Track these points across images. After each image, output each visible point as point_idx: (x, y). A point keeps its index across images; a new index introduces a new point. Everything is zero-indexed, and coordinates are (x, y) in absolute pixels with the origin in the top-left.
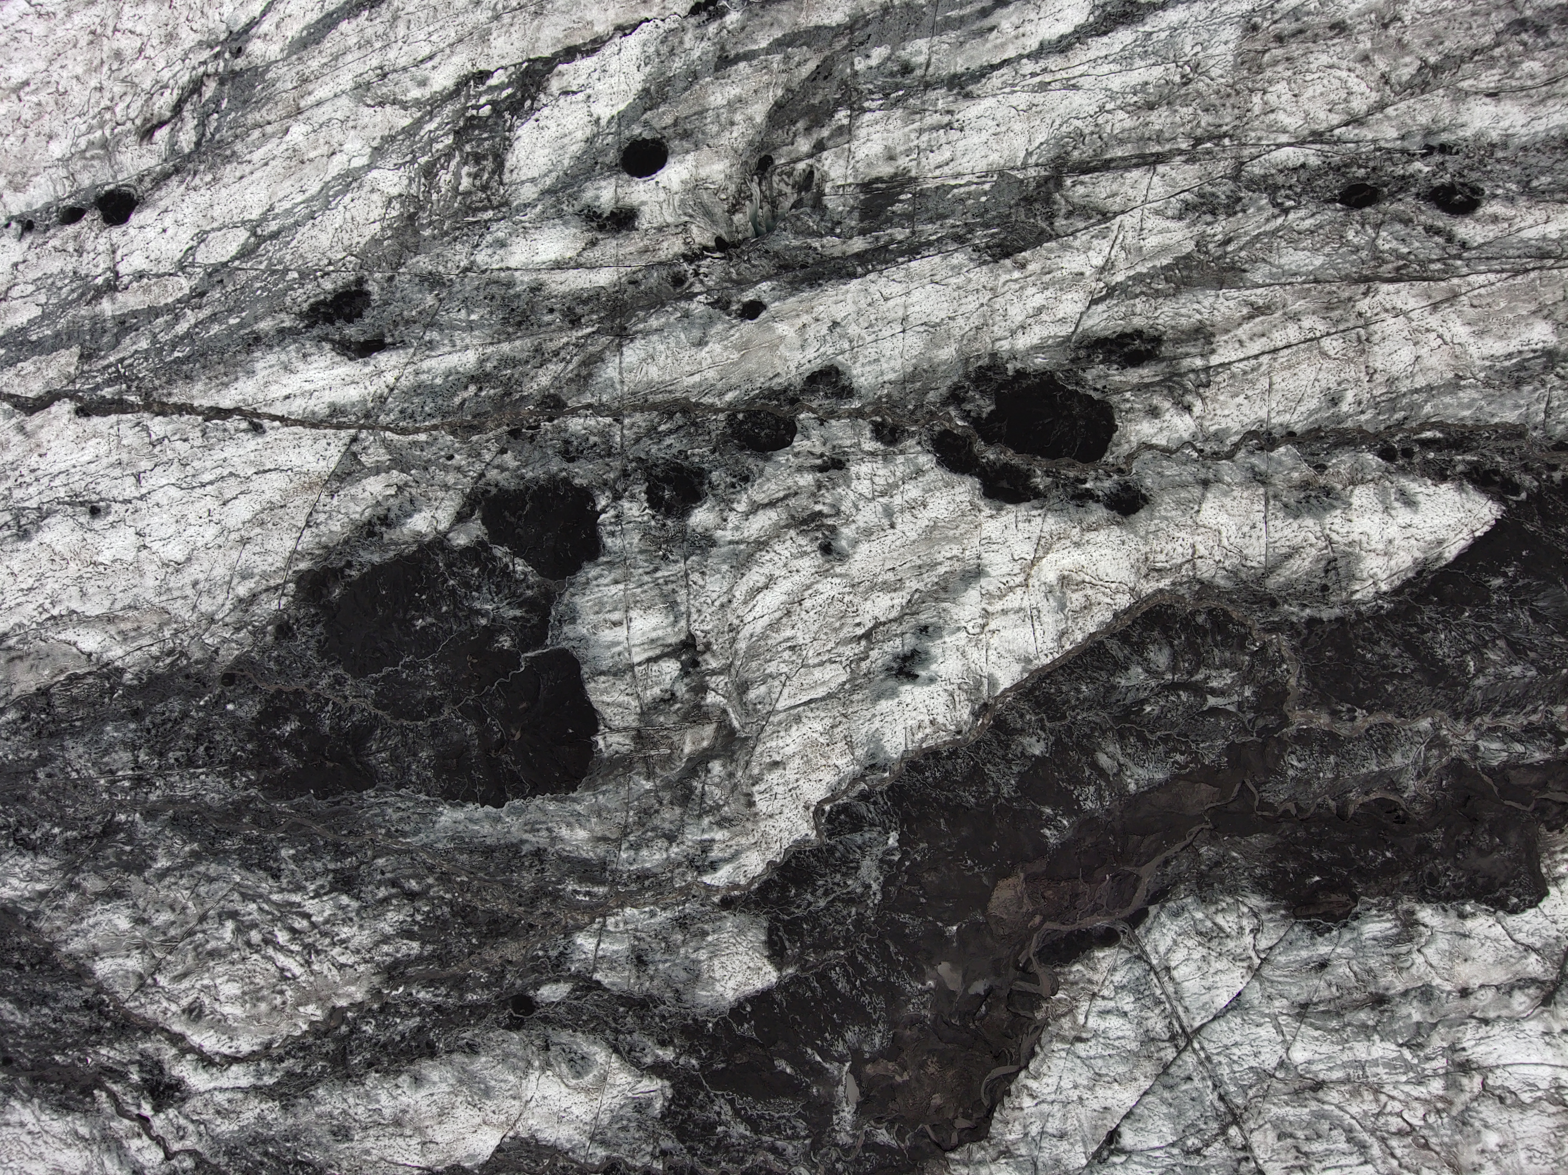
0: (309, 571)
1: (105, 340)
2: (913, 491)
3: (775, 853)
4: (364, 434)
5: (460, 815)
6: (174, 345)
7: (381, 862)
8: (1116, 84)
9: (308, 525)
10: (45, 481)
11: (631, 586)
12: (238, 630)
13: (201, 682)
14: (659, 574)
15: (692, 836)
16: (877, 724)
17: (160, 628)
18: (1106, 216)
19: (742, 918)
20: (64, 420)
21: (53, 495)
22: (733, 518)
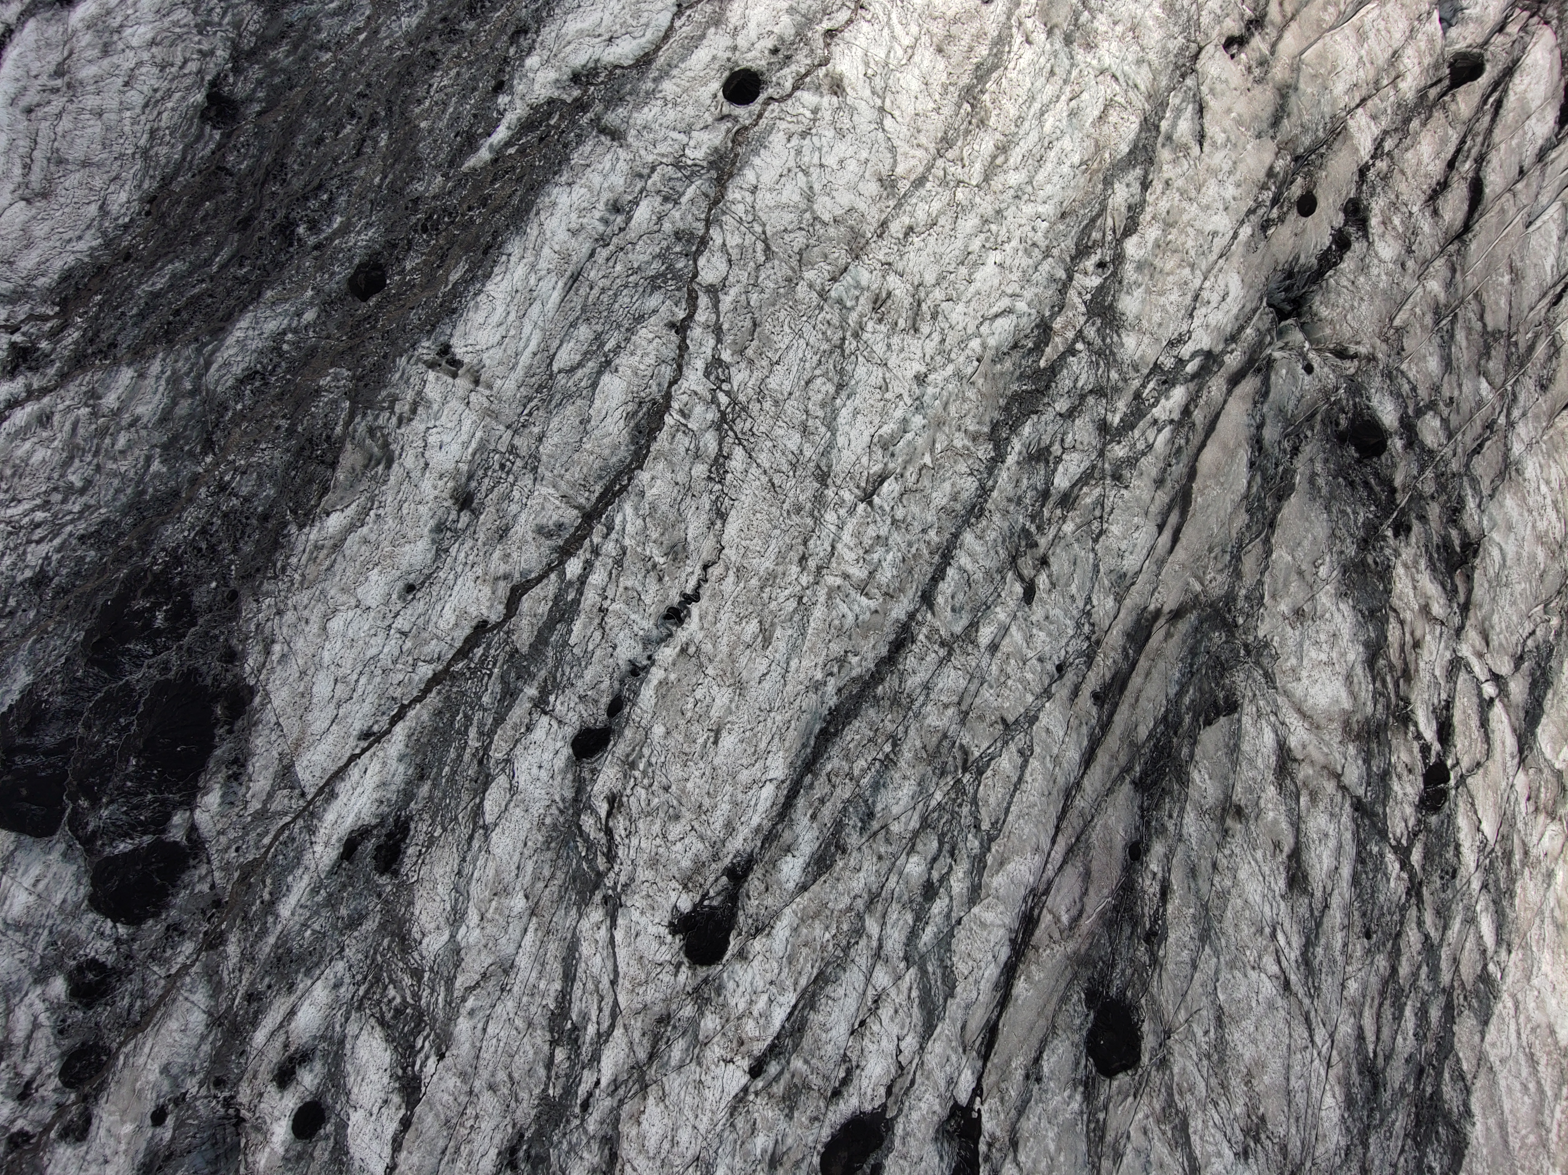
0: (251, 701)
1: (513, 675)
4: (302, 803)
6: (468, 718)
9: (278, 724)
10: (459, 570)
11: (53, 909)
12: (258, 625)
13: (246, 576)
14: (46, 932)
17: (303, 575)
20: (485, 612)
21: (448, 567)
22: (40, 1006)
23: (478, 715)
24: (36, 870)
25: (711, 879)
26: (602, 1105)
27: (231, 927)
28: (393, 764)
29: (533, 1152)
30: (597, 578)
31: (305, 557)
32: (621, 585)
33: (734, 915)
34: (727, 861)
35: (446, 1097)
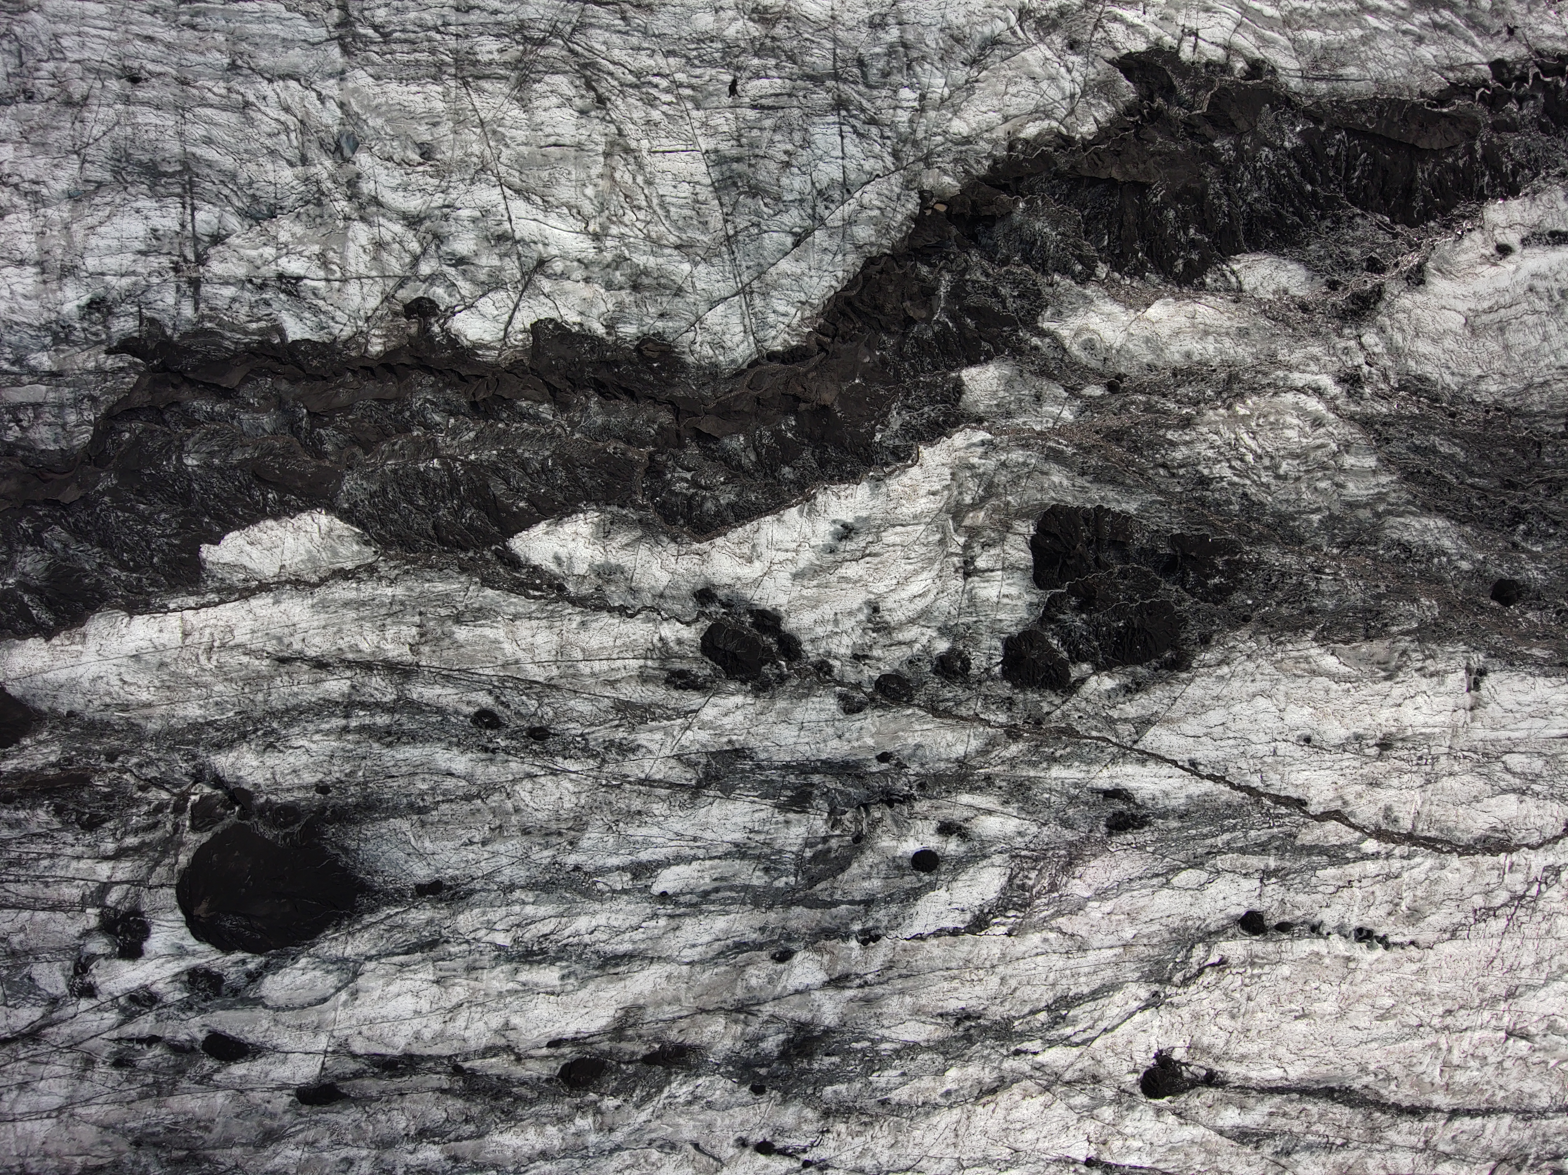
0: (1181, 671)
1: (1278, 842)
2: (820, 631)
3: (945, 443)
5: (1124, 506)
7: (1179, 489)
8: (655, 831)
9: (1175, 698)
10: (1336, 766)
11: (992, 616)
12: (1234, 646)
13: (1264, 620)
14: (974, 618)
15: (991, 464)
16: (871, 504)
17: (1282, 659)
18: (678, 757)
19: (973, 410)
20: (1315, 800)
21: (1334, 757)
22: (924, 640)
23: (1239, 834)
24: (1014, 591)
25: (1201, 1063)
26: (1022, 1065)
27: (1027, 740)
28: (1183, 794)
29: (972, 1031)
30: (1371, 867)
31: (1294, 654)
32: (1374, 888)
33: (1182, 1092)
34: (1217, 1068)
35: (984, 952)
